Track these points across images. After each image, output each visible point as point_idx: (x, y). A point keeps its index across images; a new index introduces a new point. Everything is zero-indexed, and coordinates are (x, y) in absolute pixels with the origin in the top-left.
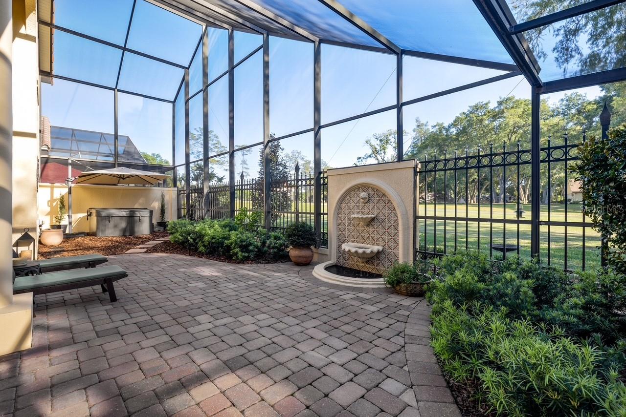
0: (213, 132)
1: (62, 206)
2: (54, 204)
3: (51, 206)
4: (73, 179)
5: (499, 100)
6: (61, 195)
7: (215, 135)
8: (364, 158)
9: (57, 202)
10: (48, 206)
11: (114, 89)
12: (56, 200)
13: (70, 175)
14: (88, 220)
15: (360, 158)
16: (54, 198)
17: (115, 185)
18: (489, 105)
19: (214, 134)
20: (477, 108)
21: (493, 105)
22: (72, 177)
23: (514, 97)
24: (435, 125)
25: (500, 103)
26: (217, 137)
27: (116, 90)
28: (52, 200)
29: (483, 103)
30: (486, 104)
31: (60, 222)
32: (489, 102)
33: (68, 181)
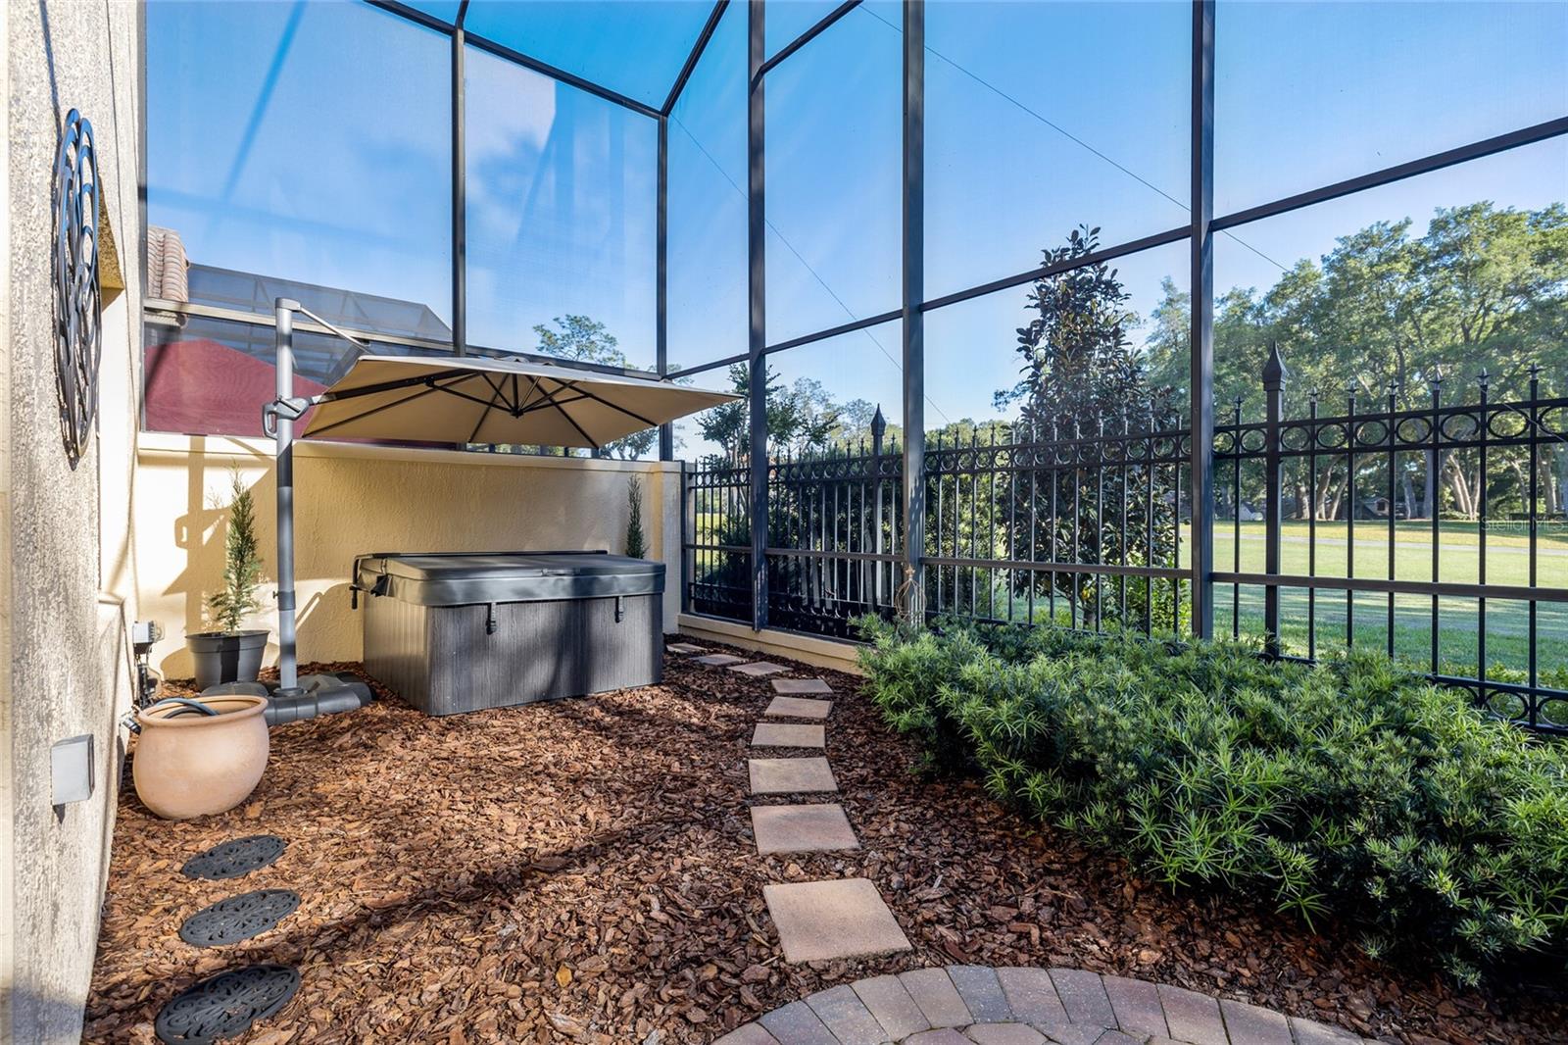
0: (603, 327)
1: (245, 546)
2: (207, 534)
3: (192, 545)
4: (301, 404)
5: (1435, 216)
6: (236, 488)
7: (606, 337)
8: (1013, 395)
9: (222, 526)
10: (179, 544)
11: (451, 32)
12: (214, 514)
13: (285, 390)
14: (355, 606)
15: (1001, 394)
16: (207, 505)
17: (451, 446)
18: (1407, 231)
19: (604, 332)
20: (1367, 240)
21: (1417, 232)
22: (295, 396)
23: (1487, 206)
24: (1226, 295)
25: (1438, 226)
26: (612, 340)
27: (461, 34)
28: (195, 518)
29: (1389, 227)
30: (1399, 229)
31: (233, 623)
32: (1408, 222)
33: (277, 416)
